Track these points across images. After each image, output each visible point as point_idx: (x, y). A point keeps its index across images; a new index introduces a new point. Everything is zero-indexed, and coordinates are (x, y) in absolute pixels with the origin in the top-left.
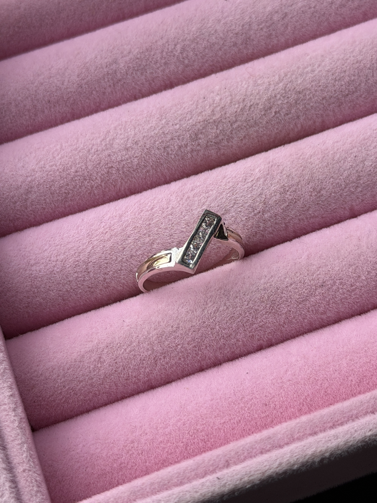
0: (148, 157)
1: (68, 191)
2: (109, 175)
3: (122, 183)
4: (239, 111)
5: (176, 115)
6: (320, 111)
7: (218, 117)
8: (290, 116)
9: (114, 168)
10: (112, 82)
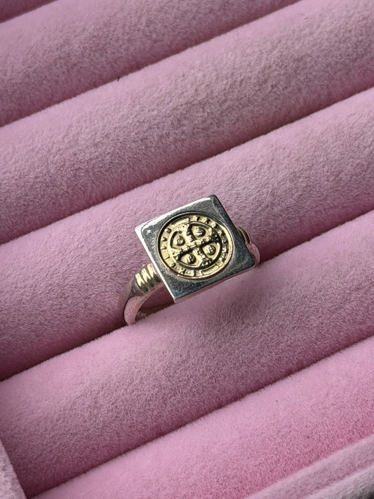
0: (122, 153)
1: (28, 202)
2: (76, 178)
3: (92, 188)
4: (228, 87)
5: (151, 99)
6: (325, 81)
7: (203, 98)
8: (290, 89)
9: (82, 169)
10: (66, 68)
